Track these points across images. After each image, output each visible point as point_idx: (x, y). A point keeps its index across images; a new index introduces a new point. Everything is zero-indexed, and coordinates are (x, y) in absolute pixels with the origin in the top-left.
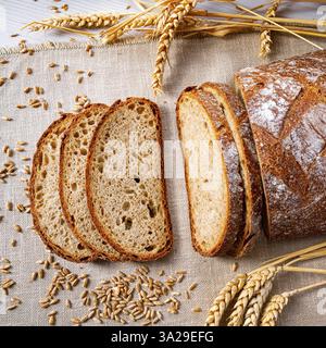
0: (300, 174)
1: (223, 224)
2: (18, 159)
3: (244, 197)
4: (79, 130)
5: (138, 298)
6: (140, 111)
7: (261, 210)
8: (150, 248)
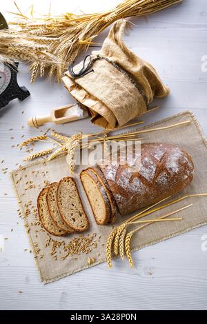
0: (124, 191)
1: (104, 212)
2: (30, 208)
3: (109, 202)
4: (50, 193)
5: (82, 245)
6: (68, 181)
7: (116, 205)
8: (82, 227)
